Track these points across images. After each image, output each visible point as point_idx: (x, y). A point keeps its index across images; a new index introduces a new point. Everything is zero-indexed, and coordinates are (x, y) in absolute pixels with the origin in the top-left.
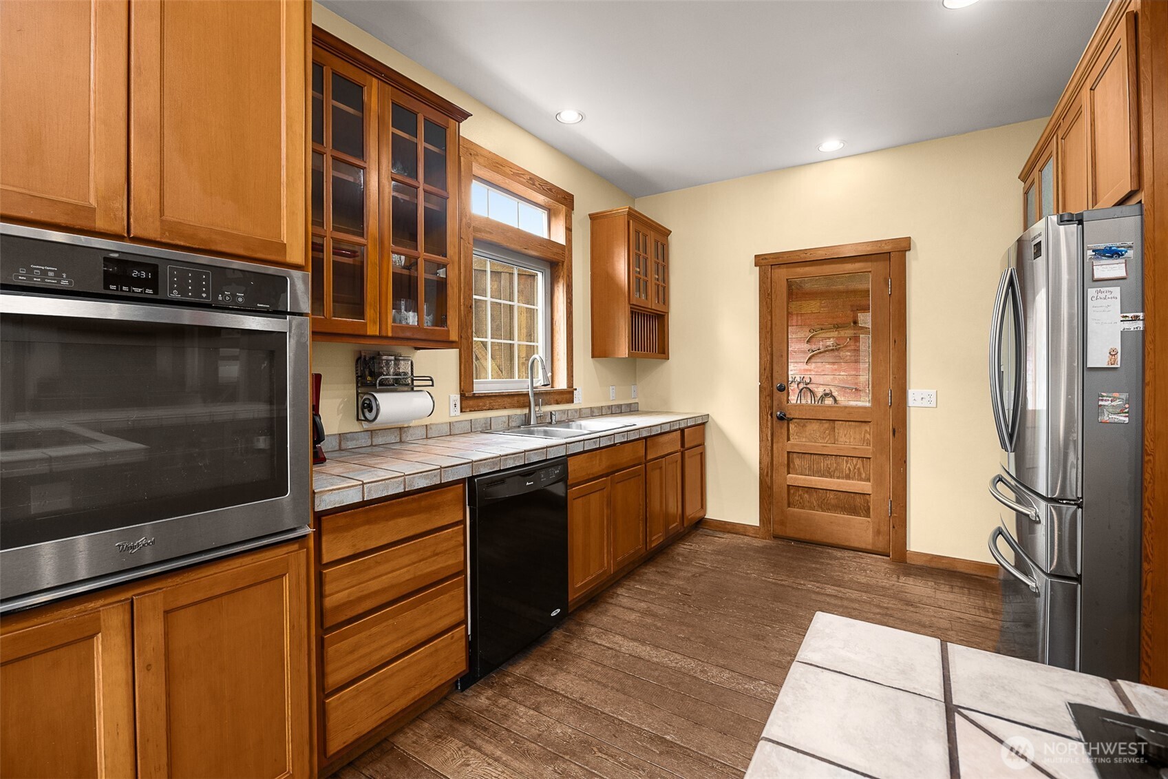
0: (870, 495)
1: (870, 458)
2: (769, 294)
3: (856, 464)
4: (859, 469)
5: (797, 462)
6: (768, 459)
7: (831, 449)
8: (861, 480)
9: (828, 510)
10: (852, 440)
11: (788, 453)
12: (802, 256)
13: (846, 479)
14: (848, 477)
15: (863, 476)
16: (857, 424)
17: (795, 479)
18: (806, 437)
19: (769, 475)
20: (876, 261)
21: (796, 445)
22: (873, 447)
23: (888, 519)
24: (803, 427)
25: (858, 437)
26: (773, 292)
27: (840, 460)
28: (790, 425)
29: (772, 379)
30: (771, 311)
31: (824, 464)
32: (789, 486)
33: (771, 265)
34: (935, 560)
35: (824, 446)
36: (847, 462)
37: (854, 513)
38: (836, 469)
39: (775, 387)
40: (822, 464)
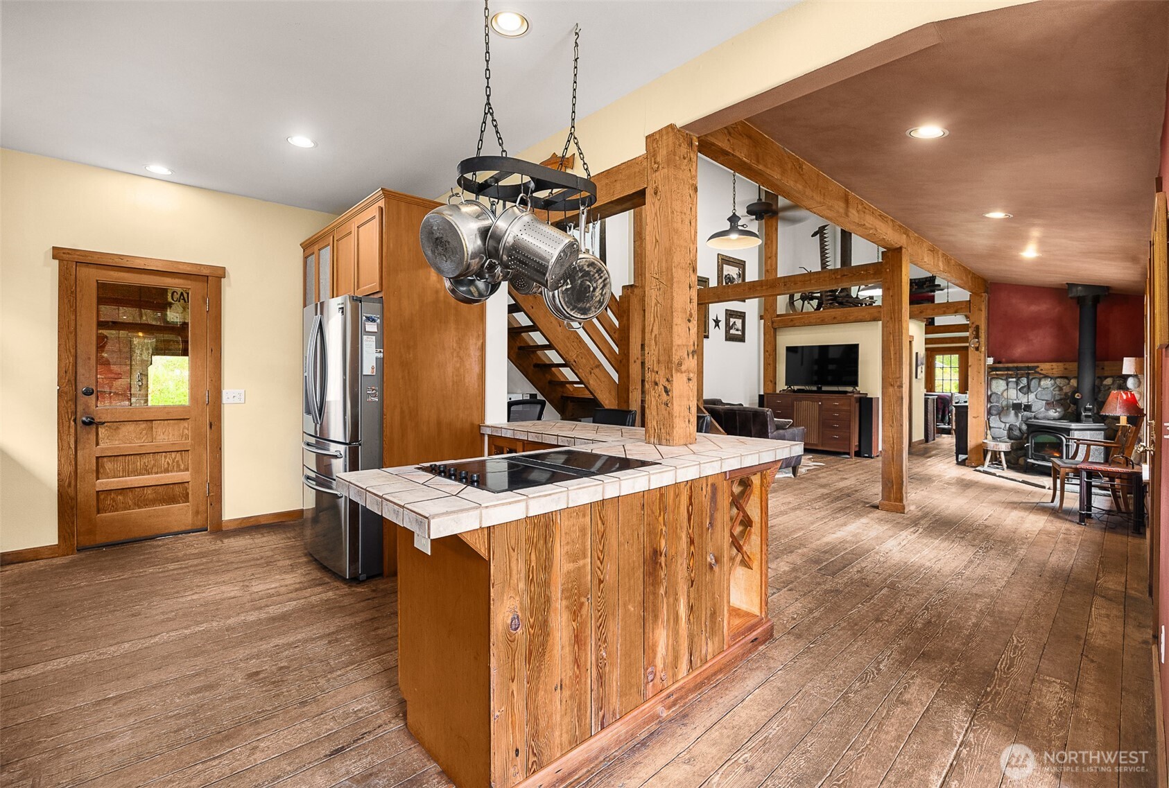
0: (188, 482)
1: (188, 451)
2: (72, 292)
3: (175, 458)
4: (178, 461)
5: (109, 466)
6: (72, 469)
7: (149, 446)
8: (180, 470)
9: (146, 505)
10: (171, 436)
11: (97, 458)
12: (117, 260)
13: (165, 473)
14: (167, 471)
15: (182, 467)
16: (176, 421)
17: (104, 483)
18: (119, 440)
19: (72, 486)
20: (195, 280)
21: (107, 449)
22: (192, 440)
23: (205, 499)
24: (115, 430)
25: (176, 433)
26: (78, 290)
27: (158, 457)
28: (100, 429)
29: (76, 382)
30: (75, 311)
31: (139, 462)
32: (98, 492)
33: (76, 262)
34: (245, 521)
35: (142, 446)
36: (165, 457)
37: (173, 502)
38: (154, 465)
39: (79, 392)
40: (138, 464)
